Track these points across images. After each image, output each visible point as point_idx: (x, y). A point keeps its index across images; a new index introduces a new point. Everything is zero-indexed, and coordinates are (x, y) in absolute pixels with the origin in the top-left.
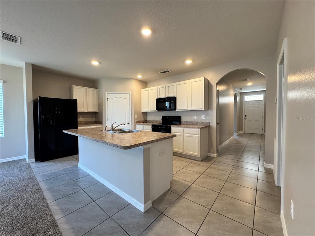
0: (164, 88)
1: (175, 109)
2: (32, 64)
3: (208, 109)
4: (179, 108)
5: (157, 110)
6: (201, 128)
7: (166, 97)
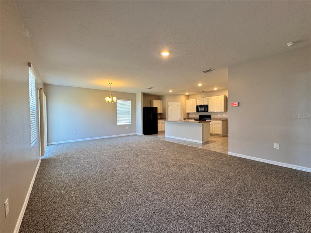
0: (201, 100)
1: (208, 111)
2: (143, 93)
3: (226, 111)
4: (210, 111)
5: (197, 111)
6: (222, 121)
7: (202, 105)
